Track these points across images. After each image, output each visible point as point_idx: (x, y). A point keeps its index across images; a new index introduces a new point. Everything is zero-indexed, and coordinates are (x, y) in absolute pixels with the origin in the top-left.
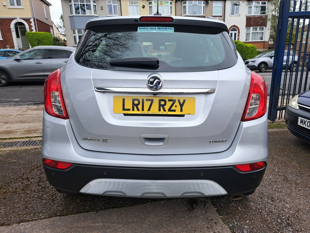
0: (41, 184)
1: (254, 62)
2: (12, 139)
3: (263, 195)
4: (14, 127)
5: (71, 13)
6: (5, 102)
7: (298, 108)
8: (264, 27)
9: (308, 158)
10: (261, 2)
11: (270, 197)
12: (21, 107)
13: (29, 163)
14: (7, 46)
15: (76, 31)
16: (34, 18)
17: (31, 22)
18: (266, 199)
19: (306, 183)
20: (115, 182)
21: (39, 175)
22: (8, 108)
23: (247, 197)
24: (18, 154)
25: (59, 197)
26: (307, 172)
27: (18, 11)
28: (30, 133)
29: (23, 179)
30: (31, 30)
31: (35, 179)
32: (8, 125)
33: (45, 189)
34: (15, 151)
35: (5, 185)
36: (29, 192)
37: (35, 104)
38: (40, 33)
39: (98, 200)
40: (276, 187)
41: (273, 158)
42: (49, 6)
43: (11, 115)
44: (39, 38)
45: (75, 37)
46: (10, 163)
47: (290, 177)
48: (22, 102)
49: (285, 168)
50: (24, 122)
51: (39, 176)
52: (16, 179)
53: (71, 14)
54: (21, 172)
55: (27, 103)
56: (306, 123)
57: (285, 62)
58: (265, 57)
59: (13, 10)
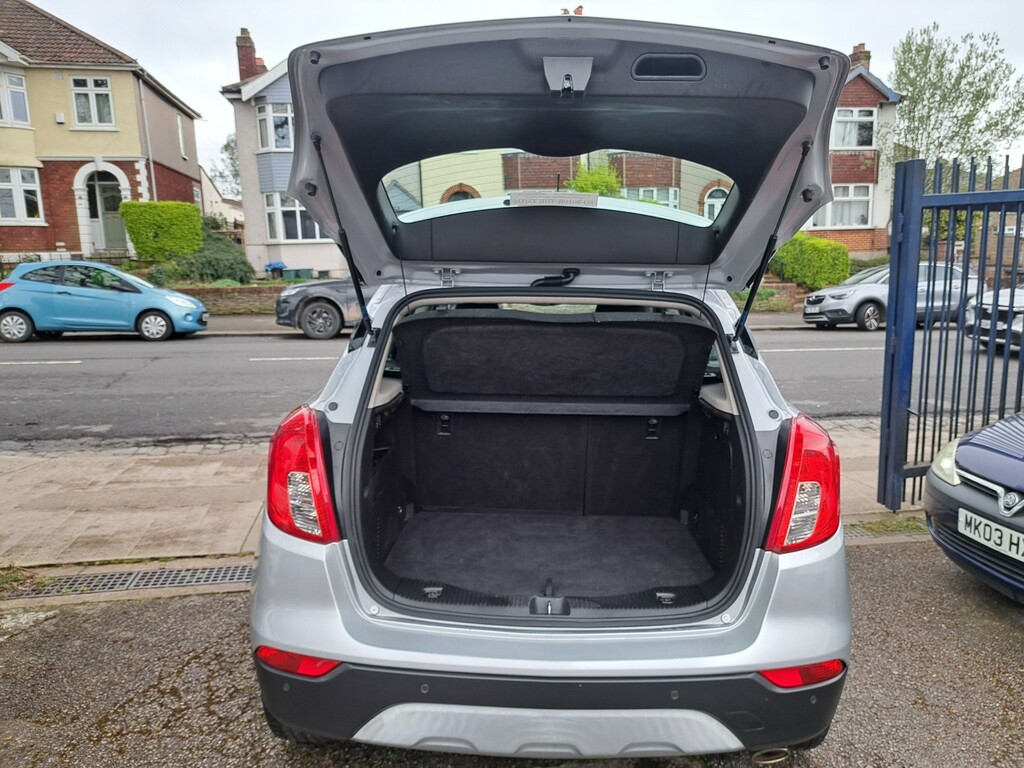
0: (214, 708)
1: (840, 297)
2: (110, 566)
3: (852, 747)
4: (111, 523)
5: (264, 143)
6: (68, 438)
7: (957, 481)
8: (871, 186)
9: (992, 634)
10: (856, 110)
11: (872, 756)
12: (117, 451)
13: (170, 643)
14: (58, 244)
15: (277, 198)
16: (148, 160)
17: (138, 172)
18: (859, 763)
19: (978, 712)
20: (448, 714)
21: (205, 682)
22: (77, 456)
23: (806, 753)
24: (135, 613)
25: (273, 748)
26: (985, 677)
27: (100, 139)
28: (161, 545)
29: (163, 693)
30: (136, 195)
31: (194, 692)
32: (90, 518)
33: (227, 725)
34: (123, 603)
35: (115, 712)
36: (183, 731)
37: (157, 443)
38: (162, 203)
39: (383, 760)
40: (890, 724)
41: (888, 634)
42: (192, 118)
43: (93, 484)
44: (158, 219)
45: (270, 216)
46: (115, 642)
47: (932, 694)
48: (117, 437)
49: (922, 665)
50: (135, 508)
51: (207, 685)
52: (143, 692)
53: (263, 146)
54: (152, 671)
55: (132, 440)
56: (981, 528)
57: (938, 300)
58: (876, 282)
59: (86, 137)
